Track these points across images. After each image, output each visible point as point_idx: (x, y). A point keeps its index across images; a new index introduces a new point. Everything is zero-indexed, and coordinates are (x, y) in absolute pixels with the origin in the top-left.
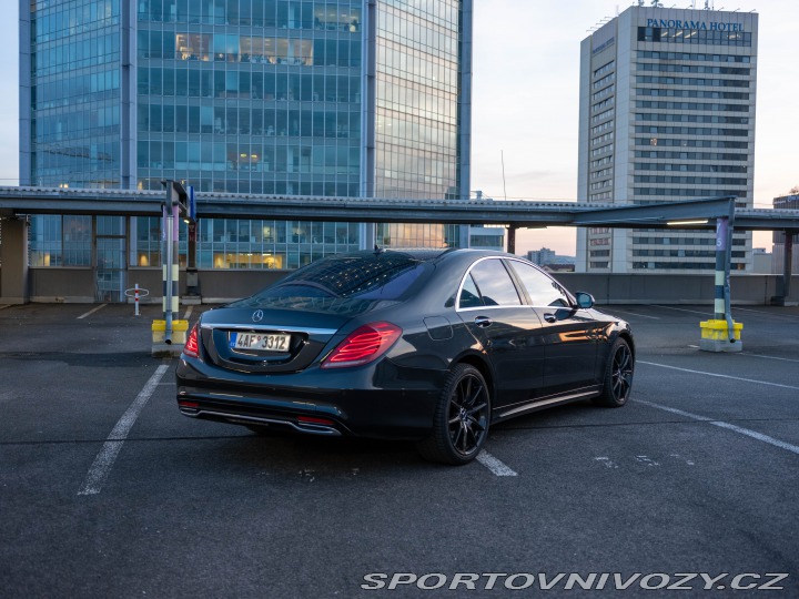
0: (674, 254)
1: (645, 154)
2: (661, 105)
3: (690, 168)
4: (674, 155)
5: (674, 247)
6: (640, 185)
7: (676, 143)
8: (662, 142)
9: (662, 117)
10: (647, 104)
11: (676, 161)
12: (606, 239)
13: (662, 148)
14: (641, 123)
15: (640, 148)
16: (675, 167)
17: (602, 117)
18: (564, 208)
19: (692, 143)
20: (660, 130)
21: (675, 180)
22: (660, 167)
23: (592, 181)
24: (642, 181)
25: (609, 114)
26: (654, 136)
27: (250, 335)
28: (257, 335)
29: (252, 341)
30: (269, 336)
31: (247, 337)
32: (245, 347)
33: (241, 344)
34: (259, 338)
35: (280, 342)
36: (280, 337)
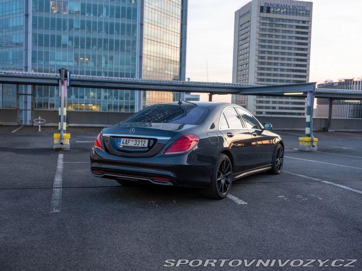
0: (274, 108)
1: (262, 63)
2: (270, 41)
3: (282, 70)
4: (275, 64)
5: (274, 105)
6: (260, 77)
7: (276, 59)
8: (270, 58)
9: (270, 47)
10: (264, 41)
11: (276, 67)
12: (245, 101)
13: (270, 61)
14: (261, 49)
15: (260, 60)
16: (275, 70)
17: (244, 46)
18: (236, 86)
19: (283, 59)
20: (269, 53)
21: (275, 75)
22: (269, 69)
23: (239, 75)
24: (261, 75)
25: (247, 45)
26: (267, 55)
27: (128, 139)
28: (131, 140)
29: (129, 142)
30: (137, 140)
31: (126, 141)
32: (126, 145)
33: (123, 143)
34: (133, 141)
35: (143, 143)
36: (143, 140)
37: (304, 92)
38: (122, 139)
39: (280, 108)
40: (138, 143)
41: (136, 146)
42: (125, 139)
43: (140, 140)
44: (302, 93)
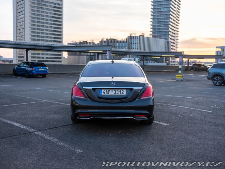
0: (43, 58)
1: (34, 29)
2: (38, 15)
3: (47, 34)
4: (42, 30)
5: (43, 56)
6: (33, 38)
7: (42, 26)
8: (38, 26)
9: (38, 18)
10: (34, 14)
11: (43, 32)
12: (23, 53)
13: (39, 28)
14: (32, 20)
15: (32, 27)
16: (42, 33)
17: (20, 16)
18: (51, 45)
19: (47, 27)
20: (38, 22)
21: (42, 37)
22: (38, 33)
23: (18, 35)
24: (33, 37)
25: (22, 16)
26: (36, 24)
27: (108, 90)
28: (111, 90)
29: (109, 92)
30: (116, 90)
31: (107, 91)
32: (107, 94)
33: (105, 93)
34: (112, 91)
35: (122, 92)
36: (121, 90)
37: (103, 51)
38: (103, 90)
39: (47, 58)
40: (117, 92)
41: (116, 94)
42: (105, 90)
43: (119, 90)
44: (102, 51)
